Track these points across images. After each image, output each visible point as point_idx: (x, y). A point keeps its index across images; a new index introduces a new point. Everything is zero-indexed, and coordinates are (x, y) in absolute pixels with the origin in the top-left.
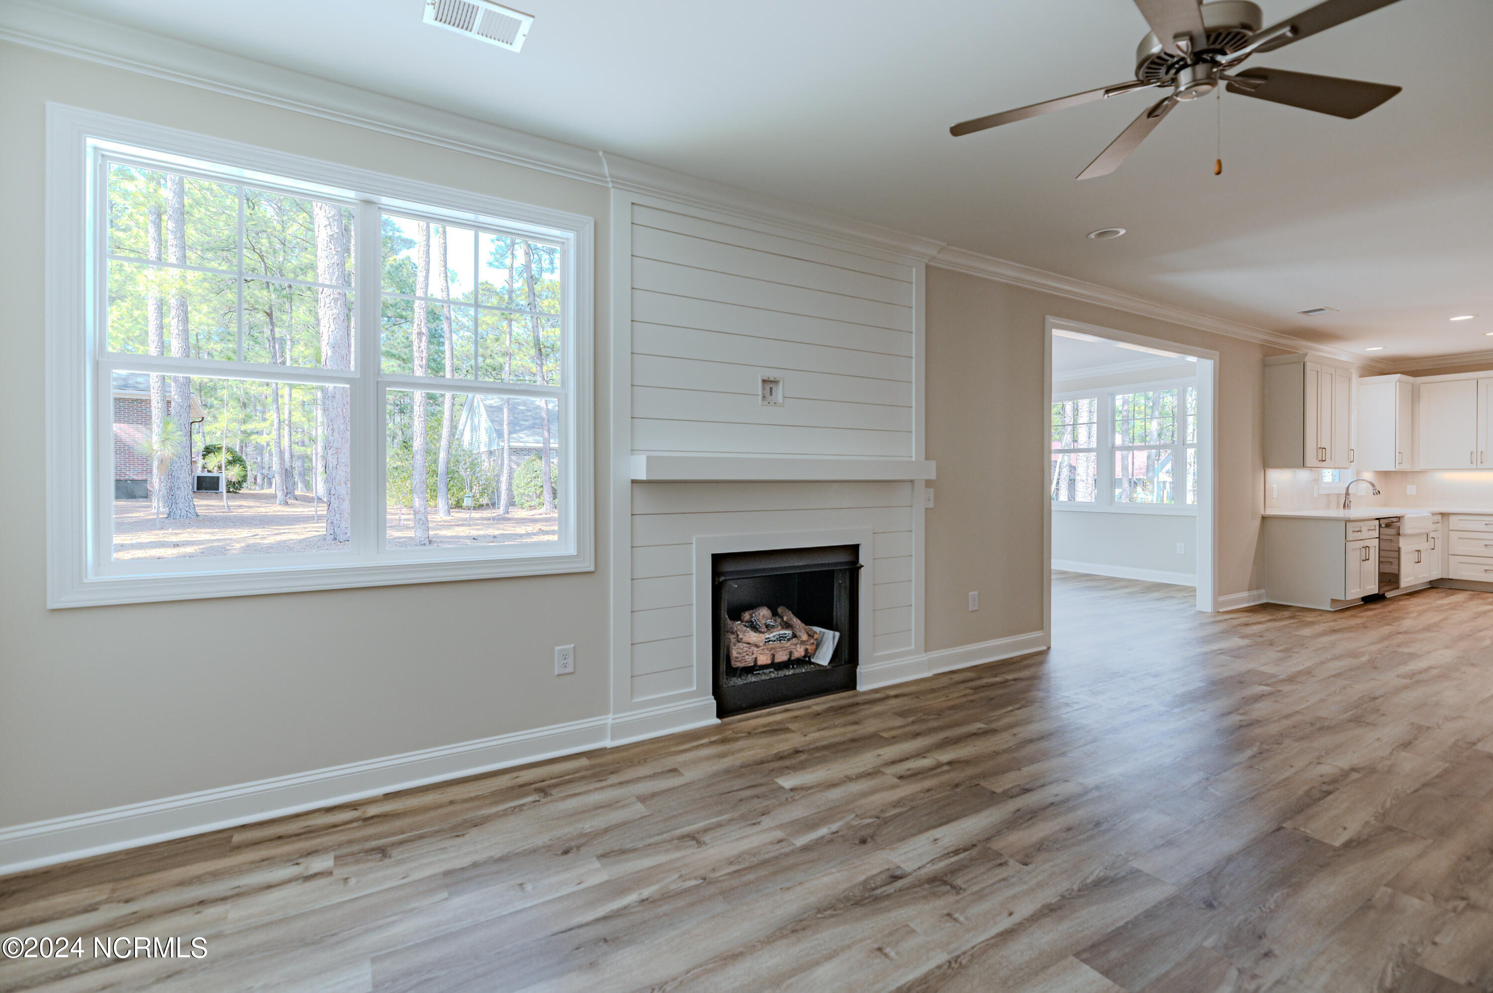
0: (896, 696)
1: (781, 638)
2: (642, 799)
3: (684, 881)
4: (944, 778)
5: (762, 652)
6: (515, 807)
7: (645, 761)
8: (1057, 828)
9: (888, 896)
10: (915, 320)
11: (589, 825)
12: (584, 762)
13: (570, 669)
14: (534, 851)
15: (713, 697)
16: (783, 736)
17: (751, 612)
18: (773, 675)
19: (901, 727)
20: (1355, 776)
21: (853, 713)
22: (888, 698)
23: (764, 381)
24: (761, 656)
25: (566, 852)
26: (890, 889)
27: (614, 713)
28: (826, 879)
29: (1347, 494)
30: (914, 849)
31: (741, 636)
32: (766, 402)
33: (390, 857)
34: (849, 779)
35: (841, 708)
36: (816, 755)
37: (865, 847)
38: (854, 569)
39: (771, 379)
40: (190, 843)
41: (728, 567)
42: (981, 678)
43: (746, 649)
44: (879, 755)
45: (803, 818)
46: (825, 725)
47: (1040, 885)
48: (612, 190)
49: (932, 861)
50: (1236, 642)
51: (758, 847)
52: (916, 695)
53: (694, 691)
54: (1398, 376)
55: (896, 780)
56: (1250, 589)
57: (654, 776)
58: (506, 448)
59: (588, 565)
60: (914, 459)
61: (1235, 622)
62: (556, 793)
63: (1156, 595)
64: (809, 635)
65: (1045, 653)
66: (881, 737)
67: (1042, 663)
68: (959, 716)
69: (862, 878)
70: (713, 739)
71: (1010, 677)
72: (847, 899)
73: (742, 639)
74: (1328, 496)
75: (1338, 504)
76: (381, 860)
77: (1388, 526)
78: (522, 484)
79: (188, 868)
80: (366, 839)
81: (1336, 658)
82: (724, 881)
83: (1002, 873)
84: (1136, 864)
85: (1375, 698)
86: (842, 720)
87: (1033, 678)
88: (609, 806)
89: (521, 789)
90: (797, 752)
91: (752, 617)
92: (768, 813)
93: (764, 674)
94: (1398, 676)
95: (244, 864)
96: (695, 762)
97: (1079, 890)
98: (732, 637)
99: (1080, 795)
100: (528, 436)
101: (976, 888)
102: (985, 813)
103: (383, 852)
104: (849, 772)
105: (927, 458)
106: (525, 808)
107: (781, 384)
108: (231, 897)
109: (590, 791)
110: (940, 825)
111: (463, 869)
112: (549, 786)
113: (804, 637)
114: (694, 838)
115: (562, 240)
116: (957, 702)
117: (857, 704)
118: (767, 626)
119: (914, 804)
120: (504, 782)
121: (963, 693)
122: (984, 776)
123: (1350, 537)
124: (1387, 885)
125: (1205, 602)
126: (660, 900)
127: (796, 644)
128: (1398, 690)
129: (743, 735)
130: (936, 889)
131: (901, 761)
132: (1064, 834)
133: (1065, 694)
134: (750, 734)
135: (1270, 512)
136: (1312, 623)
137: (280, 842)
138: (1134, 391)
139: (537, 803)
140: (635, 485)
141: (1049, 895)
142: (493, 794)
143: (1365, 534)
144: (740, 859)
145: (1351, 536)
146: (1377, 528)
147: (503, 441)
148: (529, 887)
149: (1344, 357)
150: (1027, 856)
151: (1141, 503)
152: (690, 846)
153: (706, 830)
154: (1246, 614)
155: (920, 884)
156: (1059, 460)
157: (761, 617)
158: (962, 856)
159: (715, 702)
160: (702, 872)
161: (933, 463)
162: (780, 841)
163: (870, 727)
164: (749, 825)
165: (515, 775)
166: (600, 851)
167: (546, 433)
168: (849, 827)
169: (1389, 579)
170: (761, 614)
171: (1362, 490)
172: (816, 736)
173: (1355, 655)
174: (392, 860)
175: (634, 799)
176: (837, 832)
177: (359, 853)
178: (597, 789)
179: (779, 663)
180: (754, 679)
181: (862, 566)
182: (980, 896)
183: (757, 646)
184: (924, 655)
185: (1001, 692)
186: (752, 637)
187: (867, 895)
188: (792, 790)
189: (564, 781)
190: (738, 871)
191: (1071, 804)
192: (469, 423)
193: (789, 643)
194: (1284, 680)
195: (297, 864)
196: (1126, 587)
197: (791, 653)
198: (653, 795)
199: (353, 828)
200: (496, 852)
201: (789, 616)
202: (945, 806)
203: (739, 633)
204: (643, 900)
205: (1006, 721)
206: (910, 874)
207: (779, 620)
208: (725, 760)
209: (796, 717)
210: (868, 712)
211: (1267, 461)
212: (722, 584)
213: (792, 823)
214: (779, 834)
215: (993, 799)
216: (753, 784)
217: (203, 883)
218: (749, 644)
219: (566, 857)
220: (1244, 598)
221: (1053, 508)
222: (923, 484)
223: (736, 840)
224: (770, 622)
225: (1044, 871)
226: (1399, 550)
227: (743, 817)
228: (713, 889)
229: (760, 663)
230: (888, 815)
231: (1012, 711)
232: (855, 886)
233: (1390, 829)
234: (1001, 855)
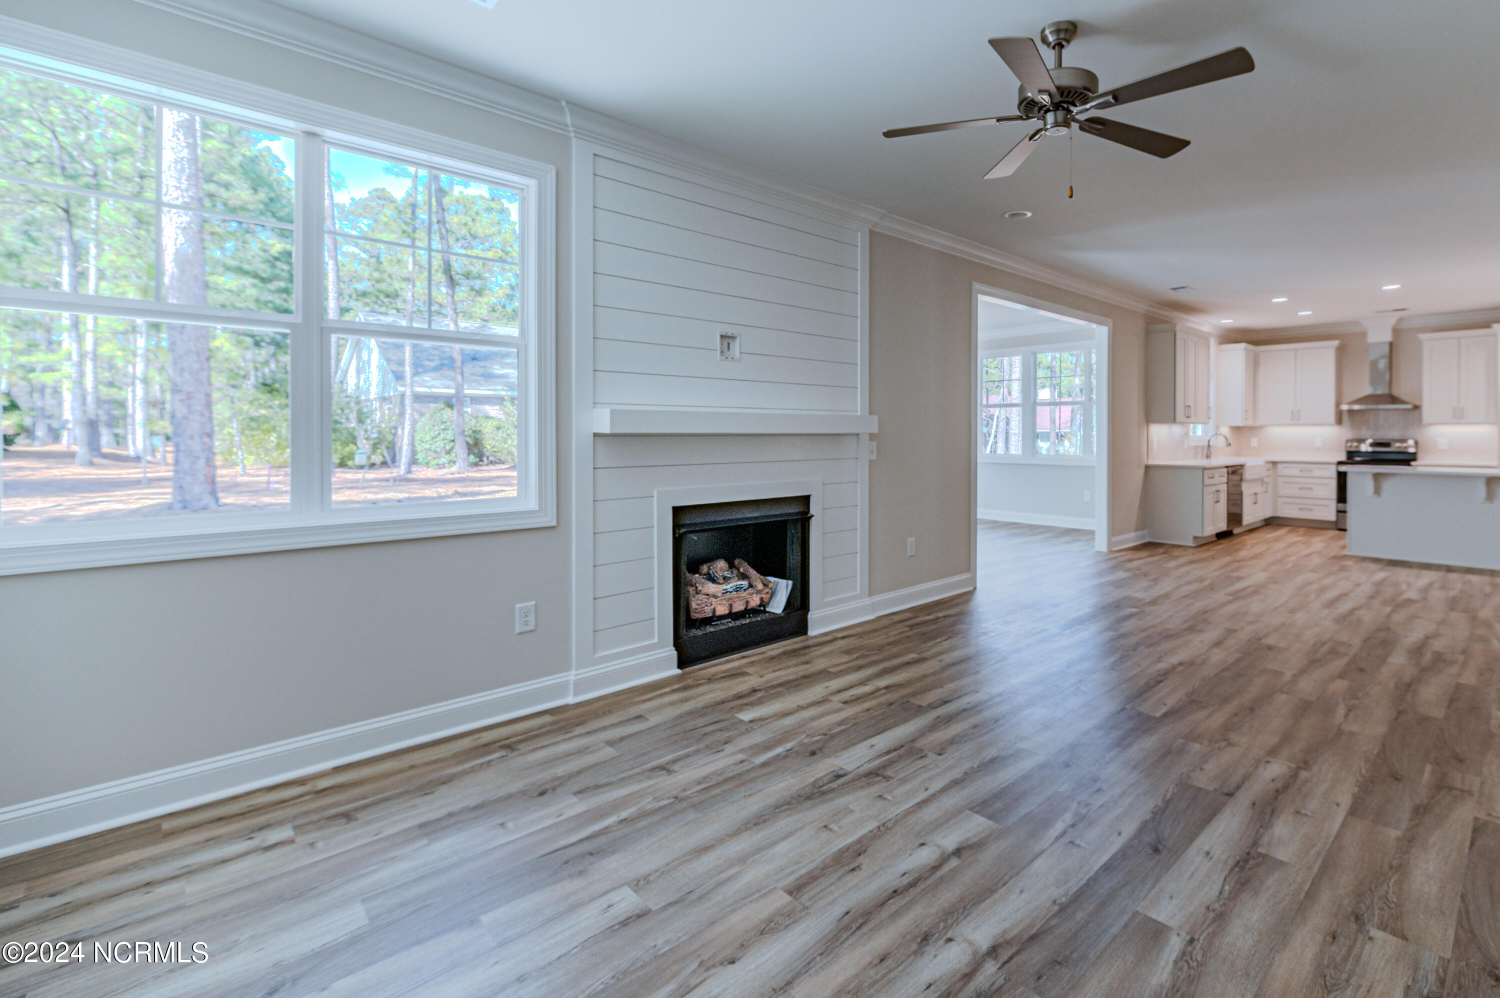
0: (843, 638)
1: (738, 589)
2: (611, 743)
3: (659, 801)
4: (882, 699)
5: (720, 602)
6: (482, 764)
7: (610, 712)
8: (967, 726)
9: (833, 790)
10: (860, 281)
11: (561, 770)
12: (548, 719)
13: (531, 627)
14: (510, 797)
15: (674, 648)
16: (741, 679)
17: (709, 564)
18: (730, 625)
19: (846, 663)
20: (1181, 668)
21: (804, 655)
22: (836, 639)
23: (722, 337)
24: (719, 606)
25: (542, 794)
26: (834, 785)
27: (576, 669)
28: (782, 785)
29: (1209, 446)
30: (855, 754)
31: (700, 588)
32: (724, 358)
33: (356, 819)
34: (801, 708)
35: (794, 651)
36: (772, 692)
37: (815, 757)
38: (804, 519)
39: (729, 334)
40: (108, 836)
41: (687, 519)
42: (916, 617)
43: (704, 600)
44: (827, 687)
45: (761, 742)
46: (779, 667)
47: (950, 768)
48: (574, 140)
49: (869, 761)
50: (1121, 574)
51: (723, 768)
52: (860, 635)
53: (656, 643)
54: (1243, 345)
55: (841, 705)
56: (1136, 530)
57: (620, 724)
58: (408, 393)
59: (550, 520)
60: (859, 414)
61: (1123, 559)
62: (523, 747)
63: (1067, 538)
64: (765, 585)
65: (971, 593)
66: (830, 672)
67: (968, 601)
68: (895, 650)
69: (812, 780)
70: (675, 687)
71: (941, 615)
72: (799, 796)
73: (700, 591)
74: (1196, 447)
75: (1203, 454)
76: (346, 824)
77: (1234, 472)
78: (428, 438)
79: (115, 858)
80: (325, 808)
81: (1189, 583)
82: (694, 797)
83: (922, 763)
84: (1021, 745)
85: (1206, 612)
86: (796, 661)
87: (960, 614)
88: (580, 752)
89: (486, 748)
90: (755, 691)
91: (710, 569)
92: (730, 742)
93: (722, 624)
94: (1226, 594)
95: (185, 846)
96: (658, 708)
97: (978, 767)
98: (691, 589)
99: (987, 701)
100: (434, 379)
101: (902, 775)
102: (912, 722)
103: (347, 816)
104: (801, 703)
105: (871, 413)
106: (493, 763)
107: (738, 340)
108: (183, 875)
109: (557, 743)
110: (877, 734)
111: (439, 820)
112: (515, 743)
113: (760, 586)
114: (664, 768)
115: (522, 187)
116: (896, 638)
117: (808, 647)
118: (725, 578)
119: (856, 721)
120: (466, 743)
121: (900, 631)
122: (914, 694)
123: (1206, 483)
124: (1182, 738)
125: (1101, 543)
126: (638, 818)
127: (753, 594)
128: (1223, 605)
129: (703, 681)
130: (870, 781)
131: (846, 689)
132: (971, 731)
133: (984, 625)
134: (710, 680)
135: (1152, 462)
136: (1177, 557)
137: (222, 823)
138: (1060, 350)
139: (505, 758)
140: (597, 438)
141: (956, 773)
142: (455, 755)
143: (1217, 480)
144: (707, 780)
145: (1207, 481)
146: (1226, 474)
147: (404, 386)
148: (510, 825)
149: (1206, 328)
150: (942, 749)
151: (1064, 455)
152: (661, 775)
153: (674, 761)
154: (1131, 552)
155: (859, 778)
156: (997, 414)
157: (719, 570)
158: (892, 755)
159: (675, 652)
160: (674, 793)
161: (875, 418)
162: (742, 762)
163: (820, 664)
164: (713, 753)
165: (476, 736)
166: (576, 788)
167: (459, 377)
168: (801, 744)
169: (1235, 518)
170: (719, 566)
171: (1220, 442)
172: (773, 676)
173: (1201, 580)
174: (360, 822)
175: (603, 744)
176: (791, 749)
177: (319, 821)
178: (564, 740)
179: (736, 613)
180: (712, 629)
181: (813, 516)
182: (904, 781)
183: (715, 597)
184: (868, 599)
185: (935, 627)
186: (711, 588)
187: (816, 791)
188: (751, 722)
189: (528, 737)
190: (706, 788)
191: (979, 708)
192: (354, 362)
193: (746, 593)
194: (1149, 603)
195: (251, 838)
196: (1044, 533)
197: (747, 603)
198: (622, 739)
199: (306, 801)
200: (471, 802)
201: (745, 567)
202: (880, 720)
203: (697, 585)
204: (622, 821)
205: (935, 650)
206: (851, 772)
207: (735, 572)
208: (688, 704)
209: (752, 662)
210: (817, 653)
211: (1149, 418)
212: (682, 536)
213: (751, 747)
214: (741, 756)
215: (920, 710)
216: (716, 720)
217: (142, 868)
218: (708, 595)
219: (543, 797)
220: (1131, 538)
221: (978, 461)
222: (867, 438)
223: (702, 765)
224: (727, 574)
225: (953, 758)
226: (1241, 494)
227: (707, 747)
228: (684, 804)
229: (718, 613)
230: (834, 732)
231: (940, 642)
232: (805, 787)
233: (1194, 701)
234: (923, 750)
